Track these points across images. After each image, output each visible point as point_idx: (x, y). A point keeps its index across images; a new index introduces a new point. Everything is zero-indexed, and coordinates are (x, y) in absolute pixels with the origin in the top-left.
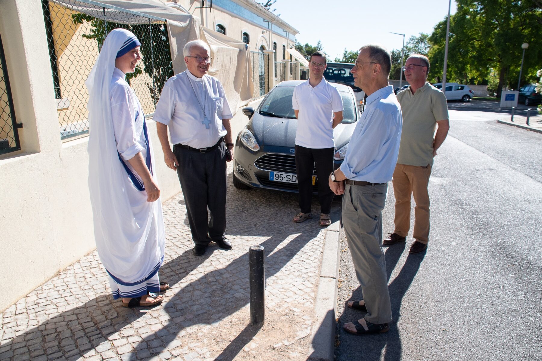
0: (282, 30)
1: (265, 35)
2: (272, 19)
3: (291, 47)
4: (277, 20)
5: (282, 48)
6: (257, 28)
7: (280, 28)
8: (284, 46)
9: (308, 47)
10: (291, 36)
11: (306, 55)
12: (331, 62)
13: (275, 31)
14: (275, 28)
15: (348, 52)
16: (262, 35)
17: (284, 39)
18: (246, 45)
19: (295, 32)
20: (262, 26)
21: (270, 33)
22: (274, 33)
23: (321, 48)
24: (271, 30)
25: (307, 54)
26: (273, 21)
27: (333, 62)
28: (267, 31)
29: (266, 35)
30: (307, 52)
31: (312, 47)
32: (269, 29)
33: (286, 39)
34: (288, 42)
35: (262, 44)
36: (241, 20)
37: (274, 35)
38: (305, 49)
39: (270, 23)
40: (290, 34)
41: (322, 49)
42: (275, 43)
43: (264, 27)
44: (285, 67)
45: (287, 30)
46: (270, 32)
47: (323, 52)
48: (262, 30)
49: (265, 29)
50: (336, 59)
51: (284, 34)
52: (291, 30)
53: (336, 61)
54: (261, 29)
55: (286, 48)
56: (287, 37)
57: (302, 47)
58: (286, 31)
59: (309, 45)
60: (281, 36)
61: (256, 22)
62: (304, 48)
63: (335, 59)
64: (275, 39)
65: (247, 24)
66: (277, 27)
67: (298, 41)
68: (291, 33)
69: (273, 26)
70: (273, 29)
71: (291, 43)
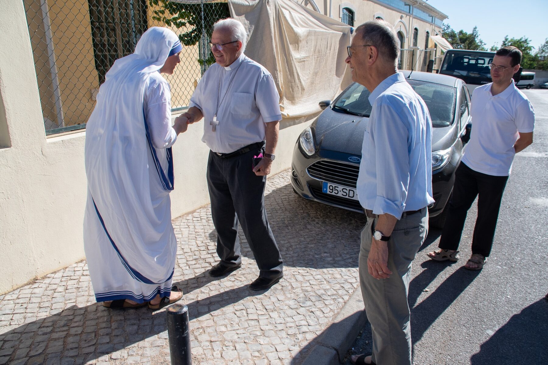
0: (427, 15)
1: (403, 20)
2: (413, 3)
3: (436, 34)
4: (420, 3)
5: (424, 35)
6: (394, 12)
7: (424, 12)
8: (428, 33)
9: (462, 34)
10: (438, 21)
11: (459, 43)
12: (487, 50)
13: (417, 15)
14: (416, 12)
15: (509, 39)
16: (399, 20)
17: (428, 24)
18: (351, 28)
19: (443, 17)
20: (401, 10)
21: (411, 18)
22: (416, 17)
23: (476, 35)
24: (412, 14)
25: (461, 42)
26: (415, 4)
27: (489, 51)
28: (407, 15)
29: (406, 19)
30: (461, 39)
31: (467, 34)
32: (409, 13)
33: (431, 25)
34: (433, 28)
35: (399, 30)
36: (374, 3)
37: (415, 20)
38: (459, 37)
39: (411, 7)
40: (436, 19)
41: (477, 37)
42: (416, 29)
43: (403, 11)
44: (413, 55)
45: (433, 15)
46: (410, 16)
47: (479, 39)
48: (400, 15)
49: (403, 14)
50: (493, 47)
51: (430, 19)
52: (437, 15)
53: (492, 50)
54: (399, 13)
55: (430, 35)
56: (432, 23)
57: (456, 34)
58: (431, 16)
59: (464, 32)
60: (424, 21)
61: (393, 5)
62: (457, 35)
63: (491, 48)
64: (416, 24)
65: (382, 8)
66: (420, 11)
67: (451, 27)
68: (438, 18)
69: (415, 10)
70: (414, 14)
71: (437, 30)
